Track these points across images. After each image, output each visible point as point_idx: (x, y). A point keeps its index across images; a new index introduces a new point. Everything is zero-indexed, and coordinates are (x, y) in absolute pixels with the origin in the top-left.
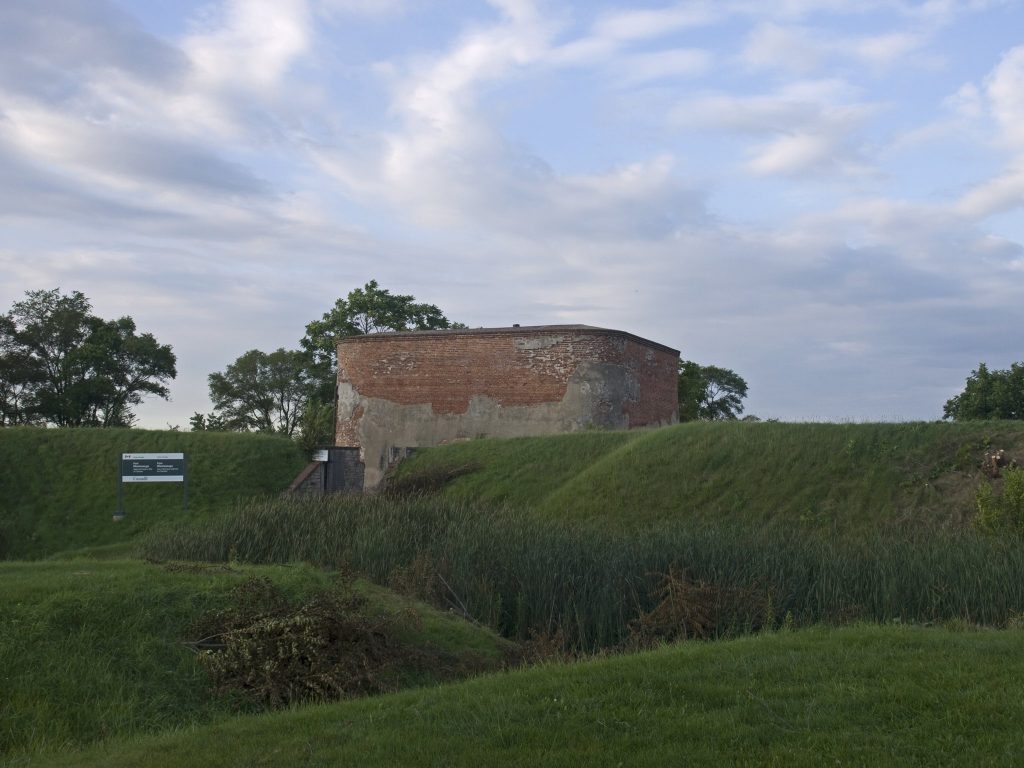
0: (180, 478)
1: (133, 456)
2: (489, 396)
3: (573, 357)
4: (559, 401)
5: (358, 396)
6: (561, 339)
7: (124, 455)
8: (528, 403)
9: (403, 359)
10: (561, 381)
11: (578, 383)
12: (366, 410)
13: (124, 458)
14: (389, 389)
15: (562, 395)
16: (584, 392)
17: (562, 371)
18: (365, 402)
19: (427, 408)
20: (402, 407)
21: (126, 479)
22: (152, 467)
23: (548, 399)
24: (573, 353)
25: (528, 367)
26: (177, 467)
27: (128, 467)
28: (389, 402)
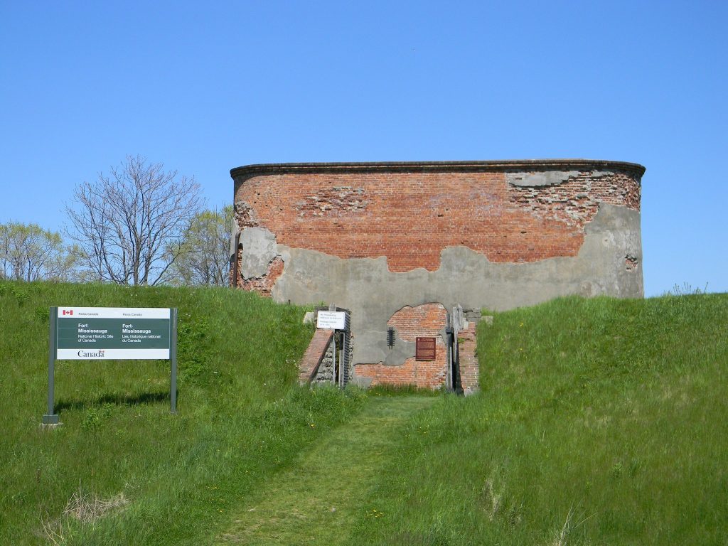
0: (163, 354)
1: (79, 312)
2: (472, 247)
3: (591, 197)
4: (572, 255)
5: (275, 245)
6: (575, 173)
7: (60, 309)
8: (527, 258)
9: (342, 196)
10: (575, 228)
11: (598, 231)
12: (287, 264)
13: (60, 315)
14: (320, 236)
15: (577, 248)
16: (606, 244)
17: (576, 215)
18: (286, 254)
19: (381, 262)
20: (341, 261)
21: (64, 354)
22: (114, 333)
23: (557, 252)
24: (591, 192)
25: (526, 209)
26: (156, 333)
27: (69, 334)
28: (322, 253)
